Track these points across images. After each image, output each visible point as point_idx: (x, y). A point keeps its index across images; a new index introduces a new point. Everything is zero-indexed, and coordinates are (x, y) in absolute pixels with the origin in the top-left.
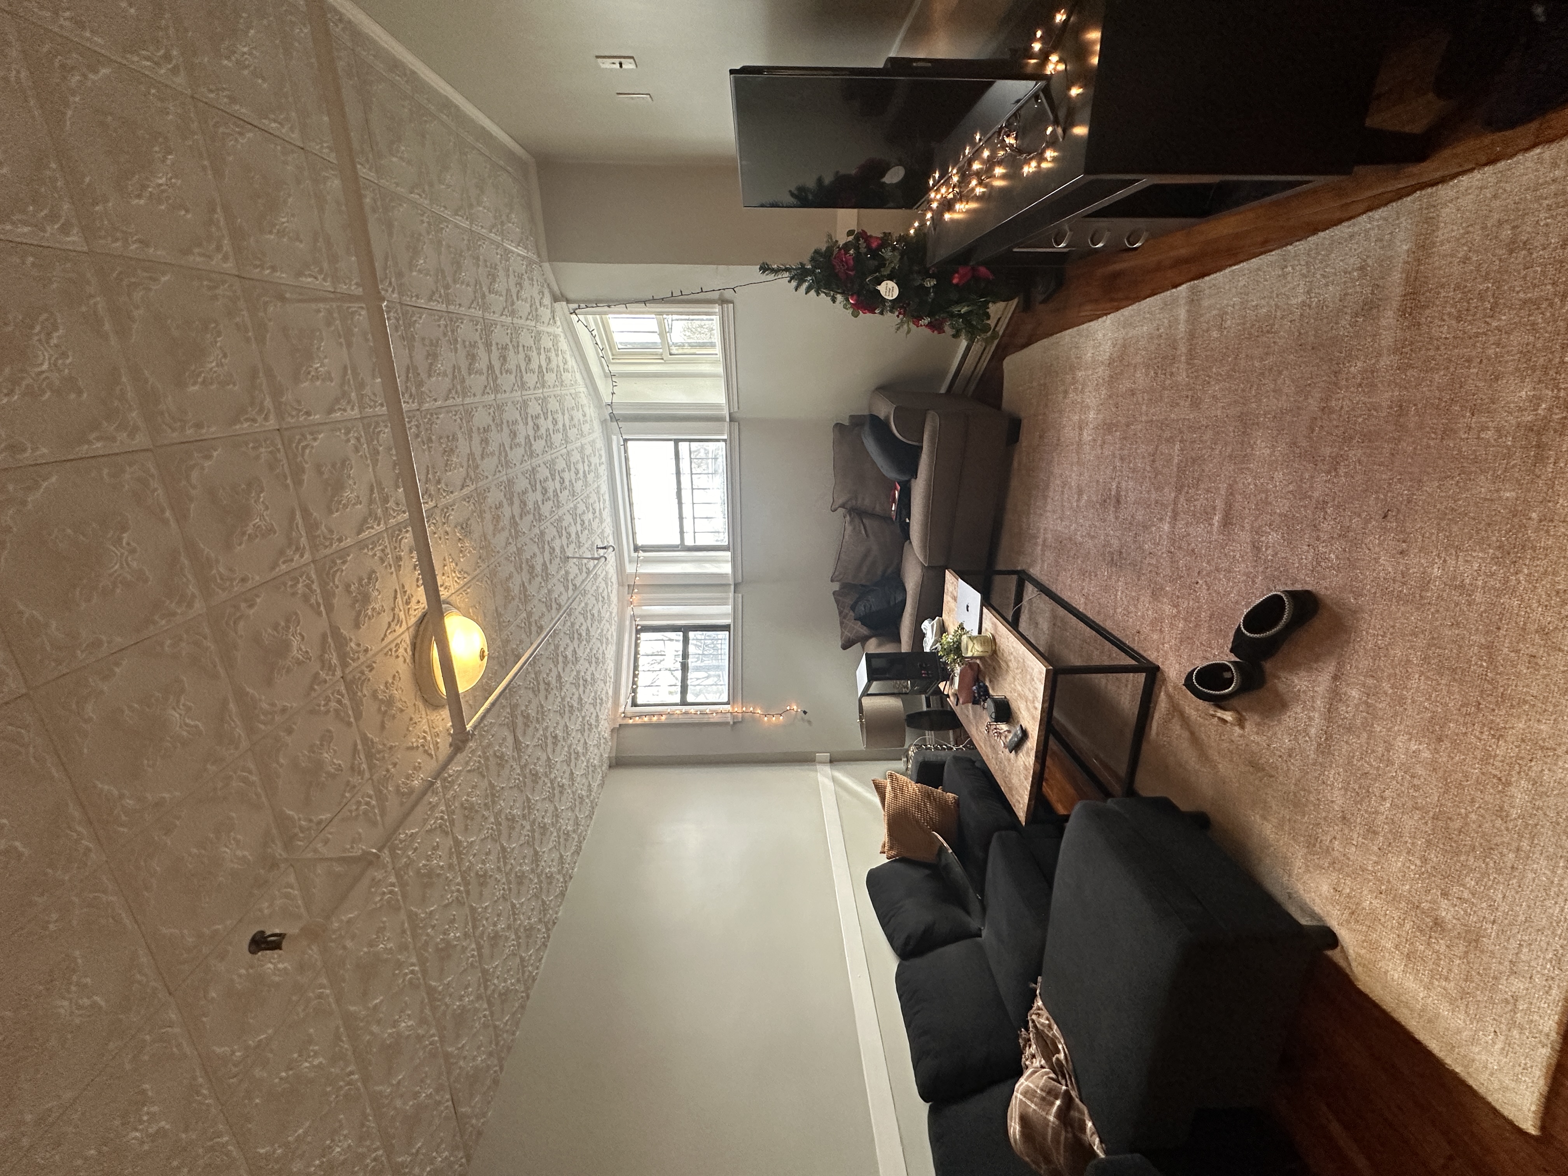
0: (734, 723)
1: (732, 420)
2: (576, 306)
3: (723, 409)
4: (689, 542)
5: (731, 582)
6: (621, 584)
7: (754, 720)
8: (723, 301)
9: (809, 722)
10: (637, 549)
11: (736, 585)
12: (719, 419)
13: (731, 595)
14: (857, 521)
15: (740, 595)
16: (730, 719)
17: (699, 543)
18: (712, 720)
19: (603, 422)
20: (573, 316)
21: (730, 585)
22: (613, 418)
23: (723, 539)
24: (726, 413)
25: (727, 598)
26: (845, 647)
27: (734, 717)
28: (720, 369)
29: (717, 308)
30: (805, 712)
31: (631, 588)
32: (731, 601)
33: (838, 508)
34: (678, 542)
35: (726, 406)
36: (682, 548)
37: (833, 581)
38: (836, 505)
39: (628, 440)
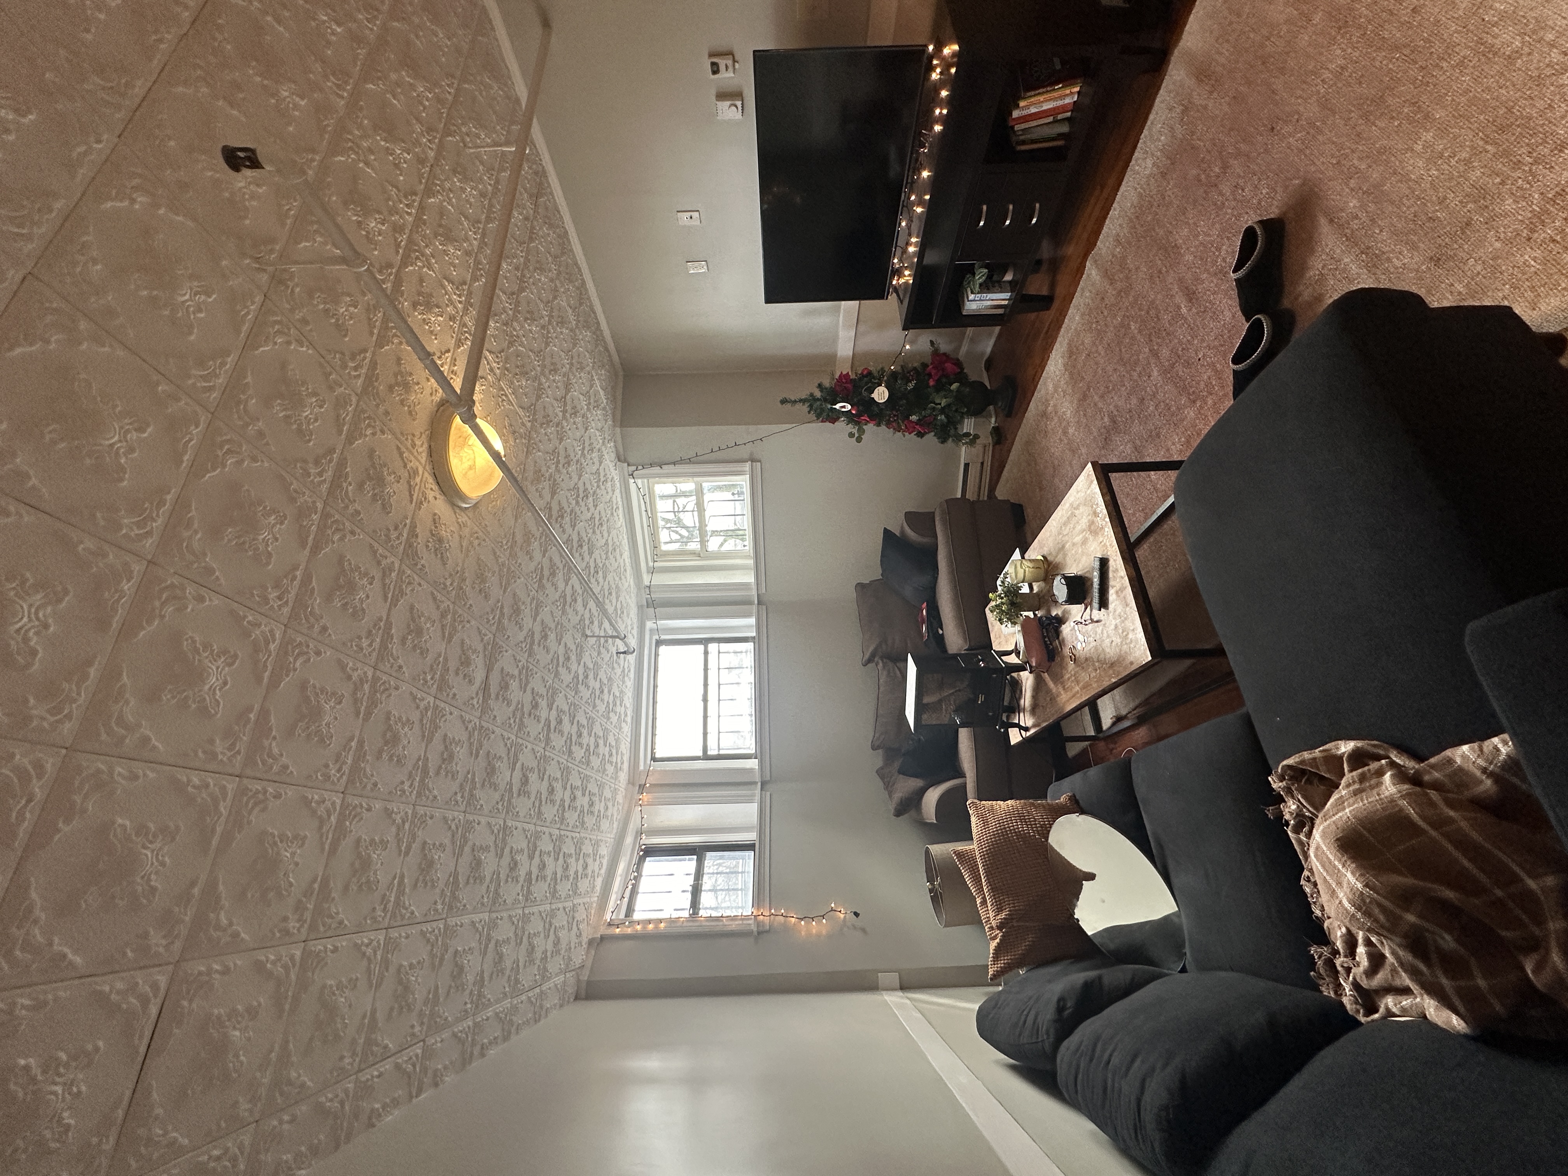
0: (759, 933)
1: (760, 603)
2: (634, 468)
3: (750, 589)
4: (711, 752)
5: (757, 778)
6: (631, 782)
7: (786, 928)
8: (753, 460)
9: (864, 930)
10: (654, 759)
11: (764, 784)
12: (747, 602)
13: (758, 791)
14: (890, 664)
15: (768, 794)
16: (754, 928)
17: (723, 751)
18: (730, 928)
19: (640, 607)
20: (632, 481)
21: (755, 783)
22: (650, 603)
23: (750, 748)
24: (754, 594)
25: (753, 795)
26: (899, 813)
27: (759, 924)
28: (751, 562)
29: (747, 466)
30: (856, 914)
31: (642, 788)
32: (757, 797)
33: (870, 661)
34: (700, 754)
35: (754, 587)
36: (706, 757)
37: (874, 748)
38: (867, 657)
39: (659, 643)
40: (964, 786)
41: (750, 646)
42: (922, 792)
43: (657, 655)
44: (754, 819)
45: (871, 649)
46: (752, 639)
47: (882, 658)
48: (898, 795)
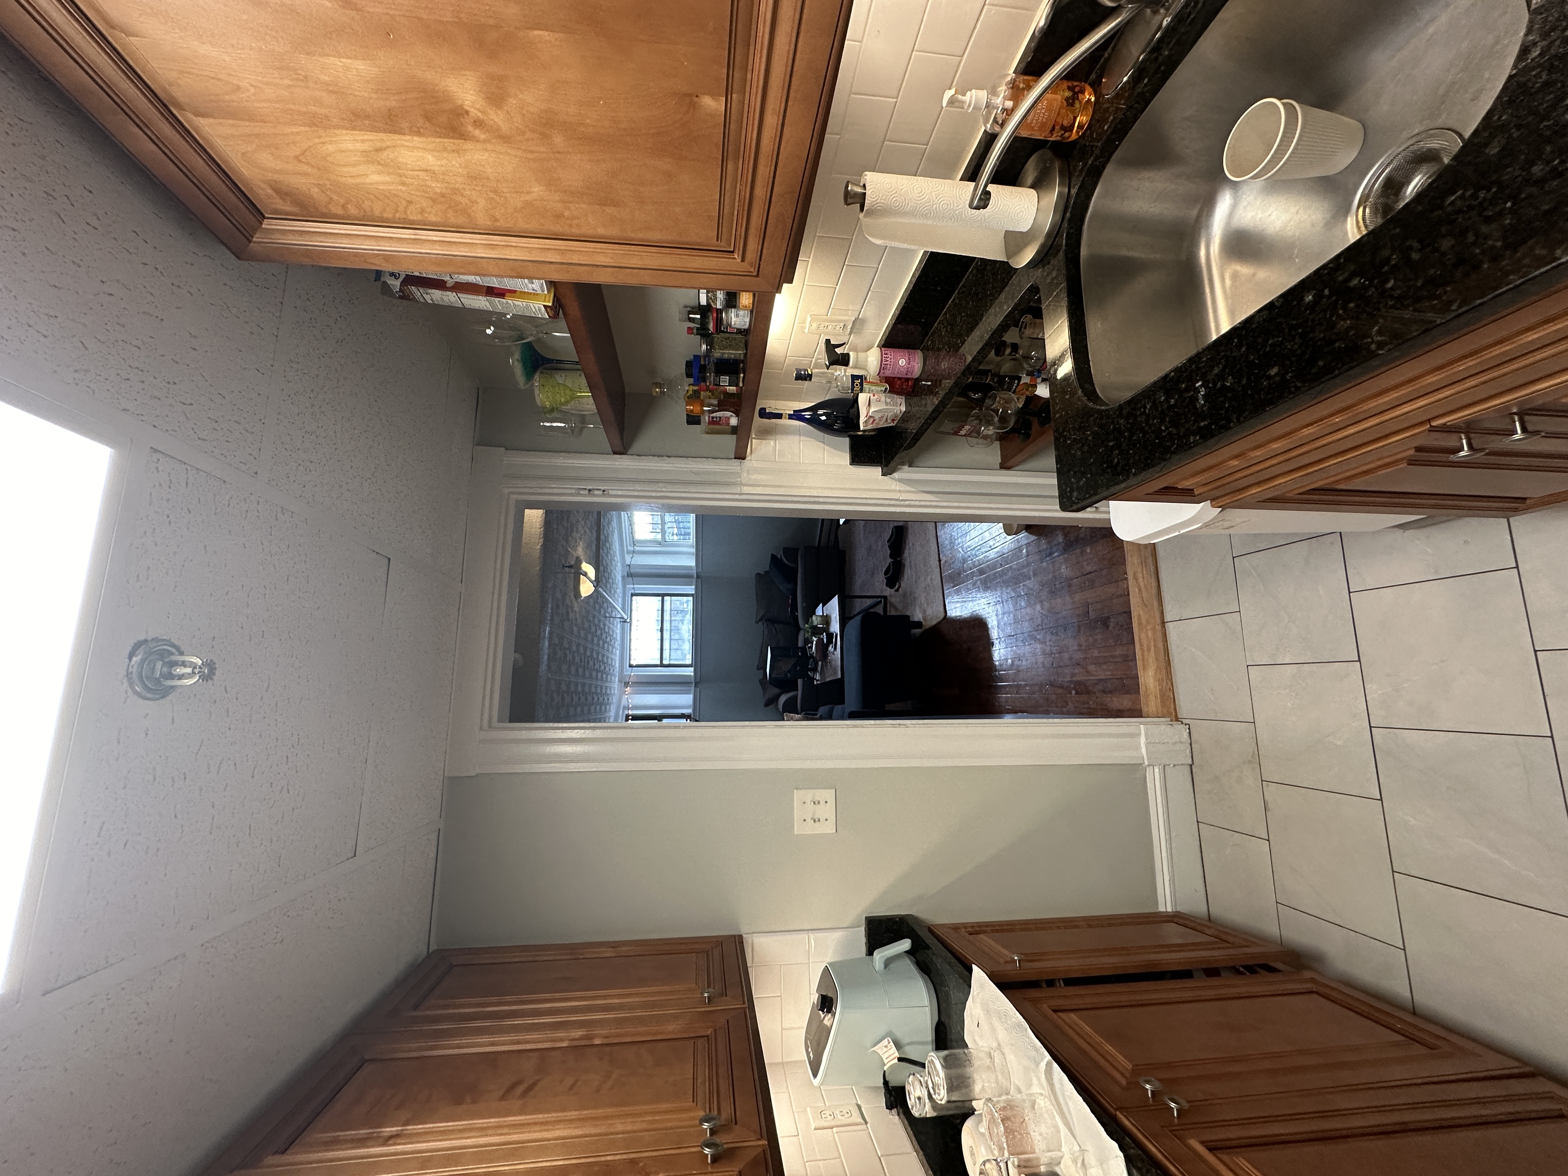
1: (698, 577)
3: (693, 569)
4: (665, 662)
5: (693, 681)
6: (620, 681)
10: (631, 666)
11: (696, 684)
12: (690, 576)
13: (693, 688)
14: (770, 626)
15: (699, 690)
17: (672, 662)
19: (623, 577)
21: (692, 683)
22: (630, 575)
23: (688, 661)
24: (694, 572)
25: (690, 690)
26: (766, 705)
28: (694, 550)
32: (693, 691)
33: (760, 621)
34: (659, 663)
35: (695, 568)
36: (662, 665)
37: (758, 669)
38: (758, 618)
39: (632, 595)
40: (796, 697)
41: (691, 598)
42: (779, 696)
43: (631, 600)
44: (691, 702)
45: (761, 615)
46: (692, 595)
47: (766, 621)
48: (767, 697)
